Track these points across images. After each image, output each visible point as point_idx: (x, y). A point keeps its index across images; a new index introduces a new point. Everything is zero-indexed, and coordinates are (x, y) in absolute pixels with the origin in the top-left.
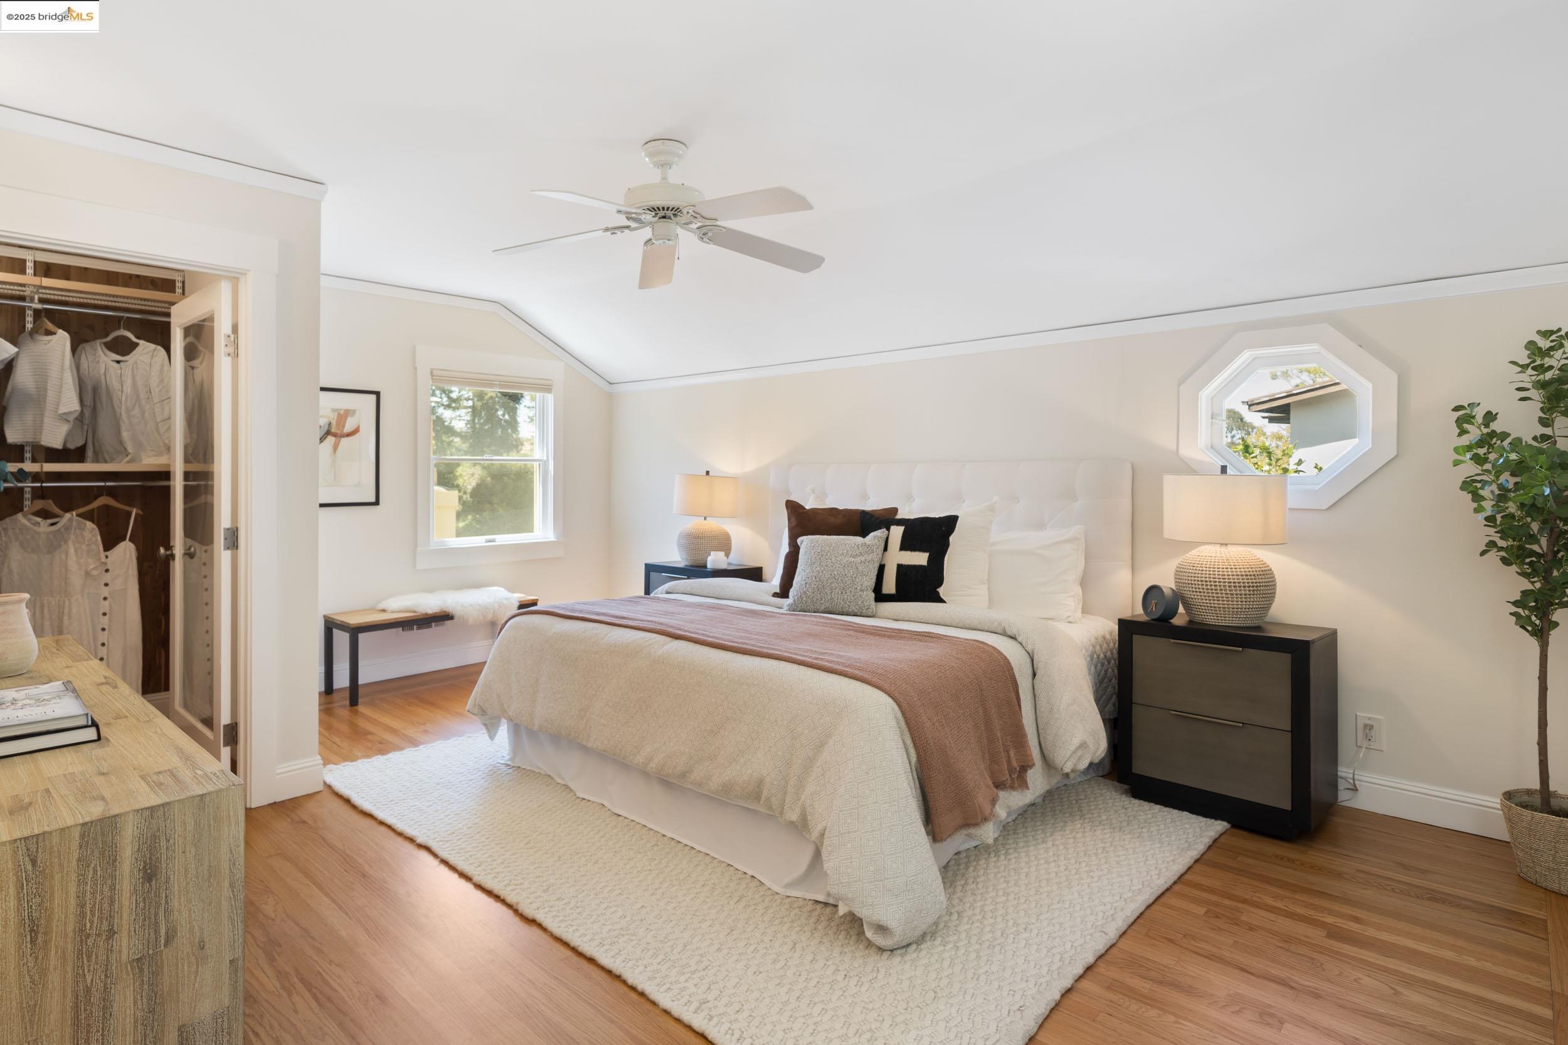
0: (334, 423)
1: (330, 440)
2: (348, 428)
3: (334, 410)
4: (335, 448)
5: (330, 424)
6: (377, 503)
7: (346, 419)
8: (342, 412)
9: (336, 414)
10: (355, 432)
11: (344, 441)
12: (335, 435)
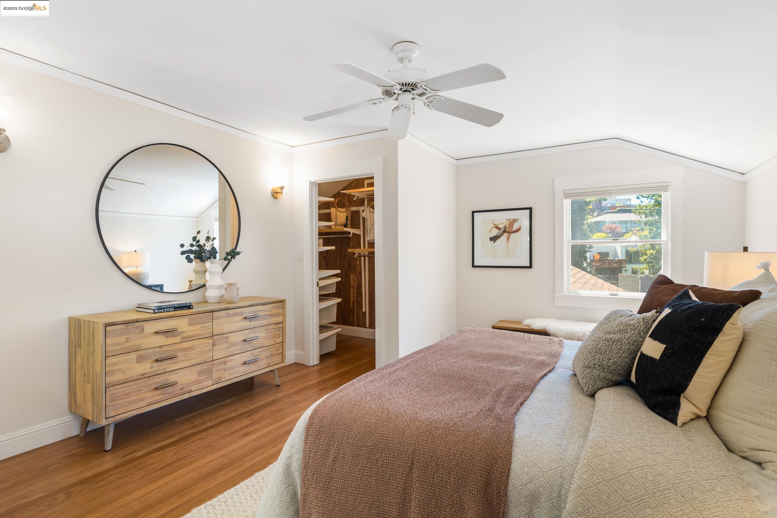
0: (507, 226)
1: (506, 235)
2: (515, 227)
3: (507, 220)
4: (508, 238)
5: (505, 227)
6: (530, 267)
7: (514, 223)
8: (511, 220)
9: (508, 222)
10: (519, 229)
11: (513, 235)
12: (508, 232)
